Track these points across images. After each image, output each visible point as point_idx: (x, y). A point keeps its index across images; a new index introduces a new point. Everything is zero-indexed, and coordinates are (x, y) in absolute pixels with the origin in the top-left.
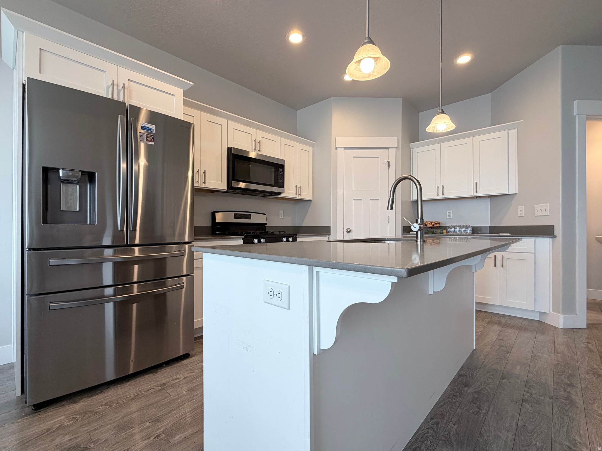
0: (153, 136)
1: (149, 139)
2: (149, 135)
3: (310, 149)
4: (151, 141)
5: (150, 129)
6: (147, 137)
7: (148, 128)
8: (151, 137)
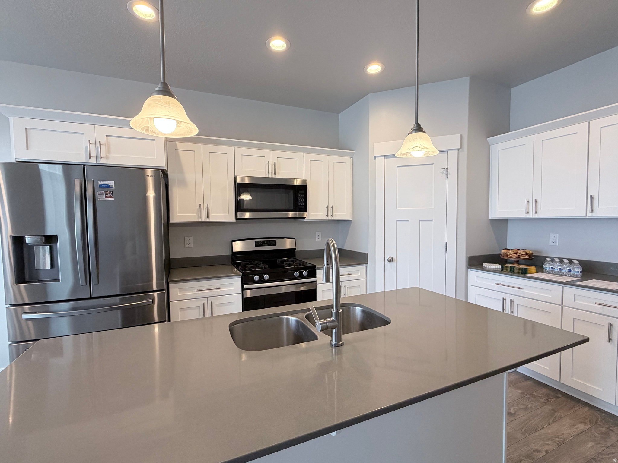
0: (112, 192)
1: (108, 195)
2: (107, 191)
3: (348, 160)
4: (110, 197)
5: (108, 186)
6: (106, 194)
7: (106, 186)
8: (110, 193)
